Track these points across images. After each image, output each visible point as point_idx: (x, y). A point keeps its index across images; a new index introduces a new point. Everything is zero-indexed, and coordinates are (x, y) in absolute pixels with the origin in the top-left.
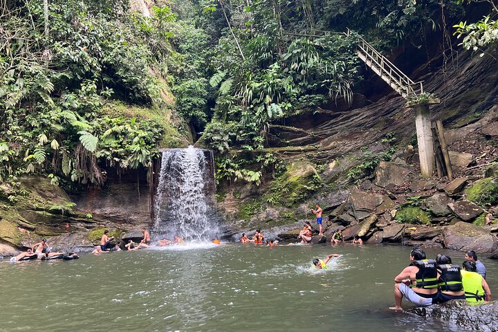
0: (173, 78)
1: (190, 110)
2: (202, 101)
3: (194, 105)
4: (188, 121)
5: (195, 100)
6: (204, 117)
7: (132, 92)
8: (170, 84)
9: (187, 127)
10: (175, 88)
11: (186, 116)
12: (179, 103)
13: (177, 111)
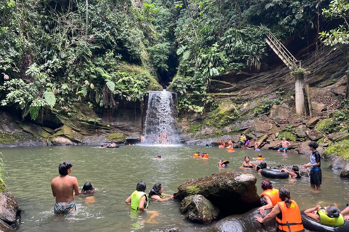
0: (148, 41)
1: (158, 63)
2: (166, 58)
3: (161, 60)
4: (156, 70)
5: (162, 57)
6: (166, 68)
7: (132, 56)
8: (146, 45)
9: (156, 74)
10: (150, 48)
11: (155, 67)
12: (151, 58)
13: (150, 63)
